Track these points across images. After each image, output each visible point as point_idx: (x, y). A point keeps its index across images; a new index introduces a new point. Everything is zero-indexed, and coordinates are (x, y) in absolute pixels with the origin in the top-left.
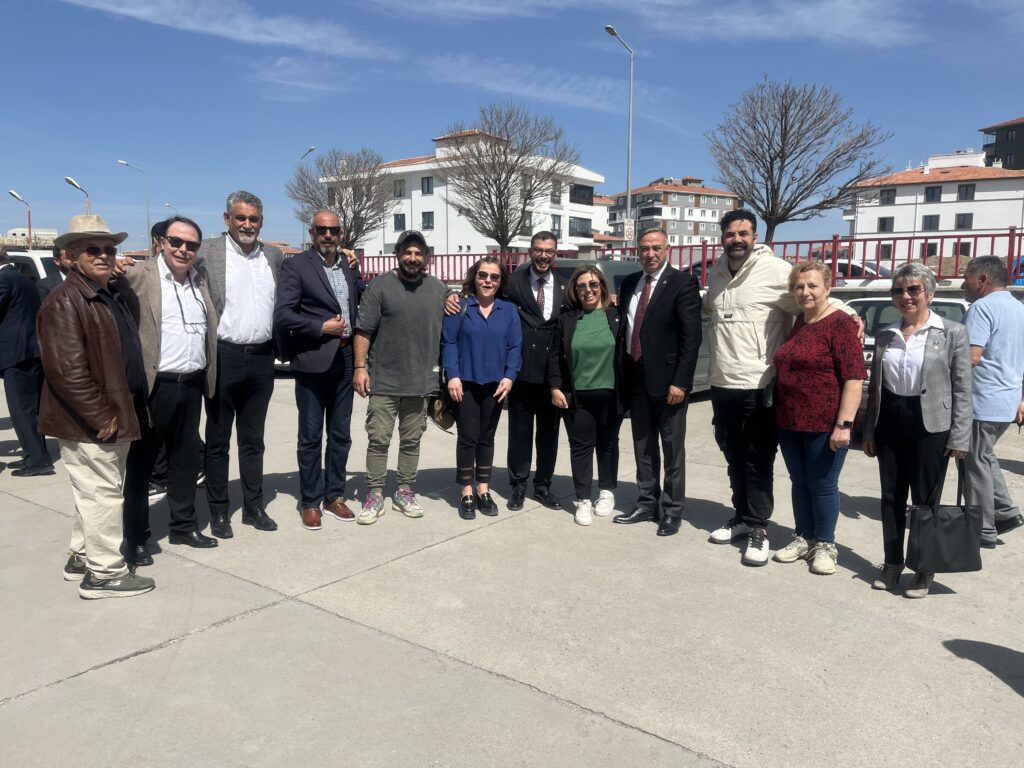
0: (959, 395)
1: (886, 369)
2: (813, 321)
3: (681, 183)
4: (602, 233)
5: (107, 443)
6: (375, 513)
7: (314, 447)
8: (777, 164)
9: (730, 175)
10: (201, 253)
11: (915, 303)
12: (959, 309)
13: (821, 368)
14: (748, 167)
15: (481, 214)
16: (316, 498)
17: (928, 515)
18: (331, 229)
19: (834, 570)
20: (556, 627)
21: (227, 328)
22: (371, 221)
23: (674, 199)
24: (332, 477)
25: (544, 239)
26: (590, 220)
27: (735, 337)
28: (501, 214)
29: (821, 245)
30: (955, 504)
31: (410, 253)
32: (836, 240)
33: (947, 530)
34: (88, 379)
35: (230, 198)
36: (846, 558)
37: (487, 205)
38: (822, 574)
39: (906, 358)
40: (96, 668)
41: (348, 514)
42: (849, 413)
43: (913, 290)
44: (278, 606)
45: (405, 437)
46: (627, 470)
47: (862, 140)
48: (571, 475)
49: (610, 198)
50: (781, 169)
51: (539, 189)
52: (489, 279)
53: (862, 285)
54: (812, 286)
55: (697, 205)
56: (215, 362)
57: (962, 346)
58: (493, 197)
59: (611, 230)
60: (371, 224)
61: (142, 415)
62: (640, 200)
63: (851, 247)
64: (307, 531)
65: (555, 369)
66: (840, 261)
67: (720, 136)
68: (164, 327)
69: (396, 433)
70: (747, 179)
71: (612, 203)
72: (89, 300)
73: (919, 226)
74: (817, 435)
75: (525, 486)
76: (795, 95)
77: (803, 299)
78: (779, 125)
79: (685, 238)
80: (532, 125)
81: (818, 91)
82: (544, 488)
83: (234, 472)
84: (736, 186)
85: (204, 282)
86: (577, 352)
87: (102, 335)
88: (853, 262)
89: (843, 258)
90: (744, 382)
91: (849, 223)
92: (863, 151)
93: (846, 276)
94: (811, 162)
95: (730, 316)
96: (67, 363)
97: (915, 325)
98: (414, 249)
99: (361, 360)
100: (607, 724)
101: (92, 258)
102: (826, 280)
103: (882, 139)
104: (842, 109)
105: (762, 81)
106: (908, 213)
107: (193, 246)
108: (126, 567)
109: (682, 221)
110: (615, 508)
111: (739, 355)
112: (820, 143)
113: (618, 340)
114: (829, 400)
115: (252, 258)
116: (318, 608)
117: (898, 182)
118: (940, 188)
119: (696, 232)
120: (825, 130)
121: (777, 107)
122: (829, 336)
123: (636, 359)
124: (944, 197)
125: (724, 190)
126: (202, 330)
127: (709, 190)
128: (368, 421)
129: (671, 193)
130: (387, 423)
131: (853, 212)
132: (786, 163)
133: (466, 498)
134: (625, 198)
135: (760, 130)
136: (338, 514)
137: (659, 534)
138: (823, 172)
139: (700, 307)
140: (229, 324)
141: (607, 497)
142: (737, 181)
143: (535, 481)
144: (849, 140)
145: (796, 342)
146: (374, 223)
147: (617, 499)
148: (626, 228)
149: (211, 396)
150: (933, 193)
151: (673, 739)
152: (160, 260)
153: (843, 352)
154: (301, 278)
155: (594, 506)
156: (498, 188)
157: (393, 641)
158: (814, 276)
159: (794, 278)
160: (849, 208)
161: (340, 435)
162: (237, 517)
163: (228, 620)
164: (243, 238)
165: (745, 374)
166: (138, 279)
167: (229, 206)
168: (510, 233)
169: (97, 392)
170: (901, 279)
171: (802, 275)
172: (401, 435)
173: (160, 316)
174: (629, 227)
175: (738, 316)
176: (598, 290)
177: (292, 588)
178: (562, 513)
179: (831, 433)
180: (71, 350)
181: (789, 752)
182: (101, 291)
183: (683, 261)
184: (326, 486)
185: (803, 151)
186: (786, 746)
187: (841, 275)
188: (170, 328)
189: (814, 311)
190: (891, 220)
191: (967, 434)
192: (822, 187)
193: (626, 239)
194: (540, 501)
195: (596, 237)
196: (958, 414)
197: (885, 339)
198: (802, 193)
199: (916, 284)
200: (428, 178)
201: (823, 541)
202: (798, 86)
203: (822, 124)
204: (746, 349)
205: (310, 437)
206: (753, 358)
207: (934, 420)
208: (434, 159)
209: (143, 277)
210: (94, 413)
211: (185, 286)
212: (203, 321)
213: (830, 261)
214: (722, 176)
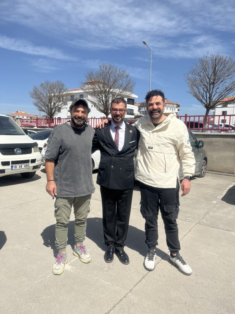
9: (193, 90)
25: (118, 103)
28: (106, 104)
45: (79, 218)
49: (139, 104)
59: (139, 113)
127: (169, 102)
130: (67, 212)
132: (214, 86)
138: (229, 90)
172: (76, 217)
195: (135, 115)
200: (82, 95)
208: (84, 89)
214: (190, 90)
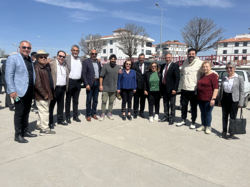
0: (241, 93)
1: (224, 87)
2: (207, 75)
3: (173, 42)
4: (154, 54)
5: (46, 100)
6: (103, 118)
7: (90, 103)
8: (198, 37)
9: (186, 40)
10: (66, 59)
11: (231, 71)
12: (242, 73)
13: (208, 86)
14: (191, 38)
15: (125, 49)
16: (90, 115)
17: (233, 121)
18: (95, 54)
19: (211, 133)
20: (146, 144)
21: (71, 76)
22: (98, 51)
23: (172, 46)
24: (93, 110)
25: (142, 55)
26: (151, 51)
27: (190, 78)
28: (130, 49)
29: (208, 57)
30: (240, 118)
31: (113, 59)
32: (212, 56)
33: (238, 124)
34: (42, 86)
35: (72, 46)
36: (213, 131)
37: (127, 47)
38: (208, 134)
39: (229, 84)
40: (45, 150)
41: (97, 119)
42: (215, 96)
43: (231, 68)
44: (83, 138)
45: (110, 101)
46: (162, 110)
47: (219, 31)
48: (148, 111)
49: (156, 45)
50: (199, 38)
51: (139, 43)
52: (128, 65)
53: (219, 67)
54: (207, 67)
55: (177, 47)
56: (68, 84)
57: (242, 81)
58: (128, 45)
59: (156, 53)
60: (99, 52)
61: (53, 94)
62: (163, 46)
63: (216, 57)
64: (88, 122)
65: (145, 86)
66: (213, 61)
67: (184, 31)
68: (57, 75)
69: (108, 100)
70: (190, 41)
71: (156, 47)
72: (41, 69)
73: (233, 52)
74: (207, 101)
75: (137, 113)
76: (202, 20)
77: (205, 70)
78: (198, 28)
79: (174, 55)
80: (138, 28)
81: (208, 20)
82: (142, 114)
83: (71, 109)
84: (188, 43)
85: (66, 65)
86: (150, 82)
87: (44, 76)
88: (216, 61)
89: (214, 60)
90: (191, 89)
91: (216, 52)
92: (219, 34)
93: (215, 65)
94: (206, 37)
95: (189, 73)
96: (38, 82)
97: (231, 76)
98: (113, 58)
99: (101, 84)
100: (158, 164)
101: (41, 59)
102: (210, 66)
103: (224, 31)
104: (214, 24)
105: (194, 17)
106: (231, 49)
107: (64, 57)
108: (49, 129)
109: (174, 51)
110: (158, 119)
111: (190, 82)
112: (208, 32)
113: (160, 79)
114: (210, 93)
115: (77, 60)
116: (92, 139)
117: (228, 41)
118: (239, 43)
119: (177, 54)
120: (210, 29)
121: (198, 23)
122: (211, 78)
123: (164, 84)
124: (240, 45)
125: (185, 44)
126: (66, 76)
127: (180, 43)
128: (102, 97)
129: (171, 44)
130: (106, 98)
131: (217, 49)
132: (200, 37)
133: (124, 115)
134: (160, 45)
135: (194, 29)
136: (95, 118)
137: (169, 124)
138: (209, 39)
139: (179, 72)
140: (72, 75)
141: (157, 116)
142: (188, 41)
143: (140, 112)
144: (216, 31)
145: (203, 80)
146: (99, 51)
147: (159, 116)
148: (160, 53)
149: (67, 91)
150: (237, 44)
151: (173, 167)
152: (57, 60)
153: (214, 82)
154: (87, 65)
155: (154, 118)
156: (129, 43)
157: (109, 146)
158: (208, 65)
159: (203, 65)
160: (216, 48)
161: (96, 101)
162: (72, 119)
163: (72, 141)
164: (74, 55)
165: (191, 87)
166: (52, 65)
167: (72, 48)
168: (132, 54)
169: (44, 89)
170: (228, 65)
171: (204, 64)
172: (109, 101)
173: (57, 73)
174: (161, 52)
175: (190, 73)
176: (156, 68)
177: (86, 134)
178: (146, 119)
179: (210, 101)
180: (39, 79)
181: (199, 171)
182: (44, 67)
183: (174, 61)
184: (92, 112)
185: (204, 34)
186: (199, 170)
187: (213, 64)
188: (59, 76)
189: (207, 73)
190: (226, 51)
191: (243, 102)
192: (209, 43)
193: (160, 55)
194: (141, 117)
195: (152, 55)
196: (241, 97)
197: (224, 80)
198: (204, 44)
199: (232, 67)
200: (112, 41)
201: (208, 126)
202: (203, 18)
203: (209, 28)
204: (192, 81)
205: (89, 101)
206: (193, 83)
207: (235, 99)
208: (113, 36)
209: (53, 64)
210: (44, 93)
211: (62, 66)
212: (66, 74)
213: (211, 61)
214: (184, 40)
